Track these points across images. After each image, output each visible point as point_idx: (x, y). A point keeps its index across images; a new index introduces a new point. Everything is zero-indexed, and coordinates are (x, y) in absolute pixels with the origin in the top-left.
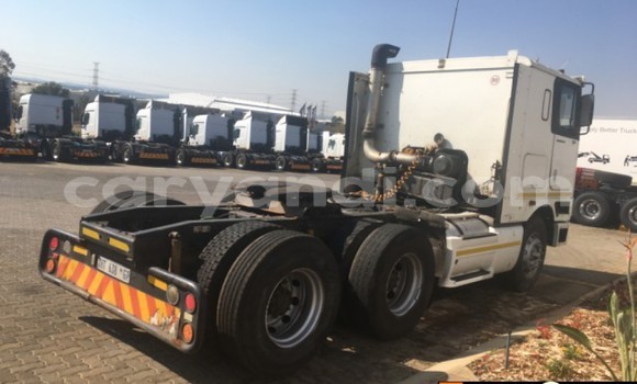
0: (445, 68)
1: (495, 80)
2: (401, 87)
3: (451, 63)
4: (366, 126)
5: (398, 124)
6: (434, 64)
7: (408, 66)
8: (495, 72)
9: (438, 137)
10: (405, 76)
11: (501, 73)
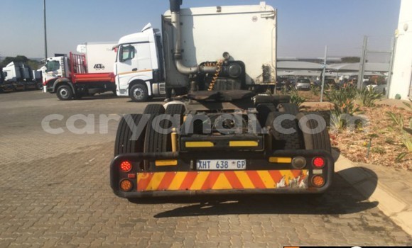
0: (222, 12)
1: (255, 19)
2: (192, 24)
3: (225, 9)
4: (176, 52)
5: (194, 49)
6: (213, 9)
7: (194, 11)
8: (254, 15)
9: (225, 54)
10: (194, 17)
11: (258, 15)
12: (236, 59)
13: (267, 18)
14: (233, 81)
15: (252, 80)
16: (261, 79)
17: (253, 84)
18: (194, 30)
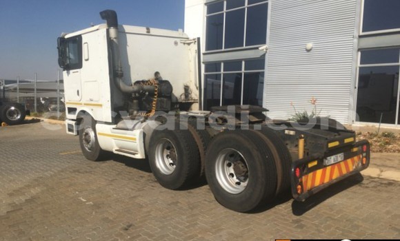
0: (151, 33)
1: (176, 43)
2: (126, 42)
3: (153, 31)
5: (129, 67)
6: (143, 30)
7: (127, 28)
8: (175, 39)
9: (157, 74)
10: (127, 35)
11: (178, 40)
12: (164, 79)
13: (184, 43)
14: (165, 99)
15: (176, 98)
16: (183, 97)
17: (177, 103)
18: (128, 48)
